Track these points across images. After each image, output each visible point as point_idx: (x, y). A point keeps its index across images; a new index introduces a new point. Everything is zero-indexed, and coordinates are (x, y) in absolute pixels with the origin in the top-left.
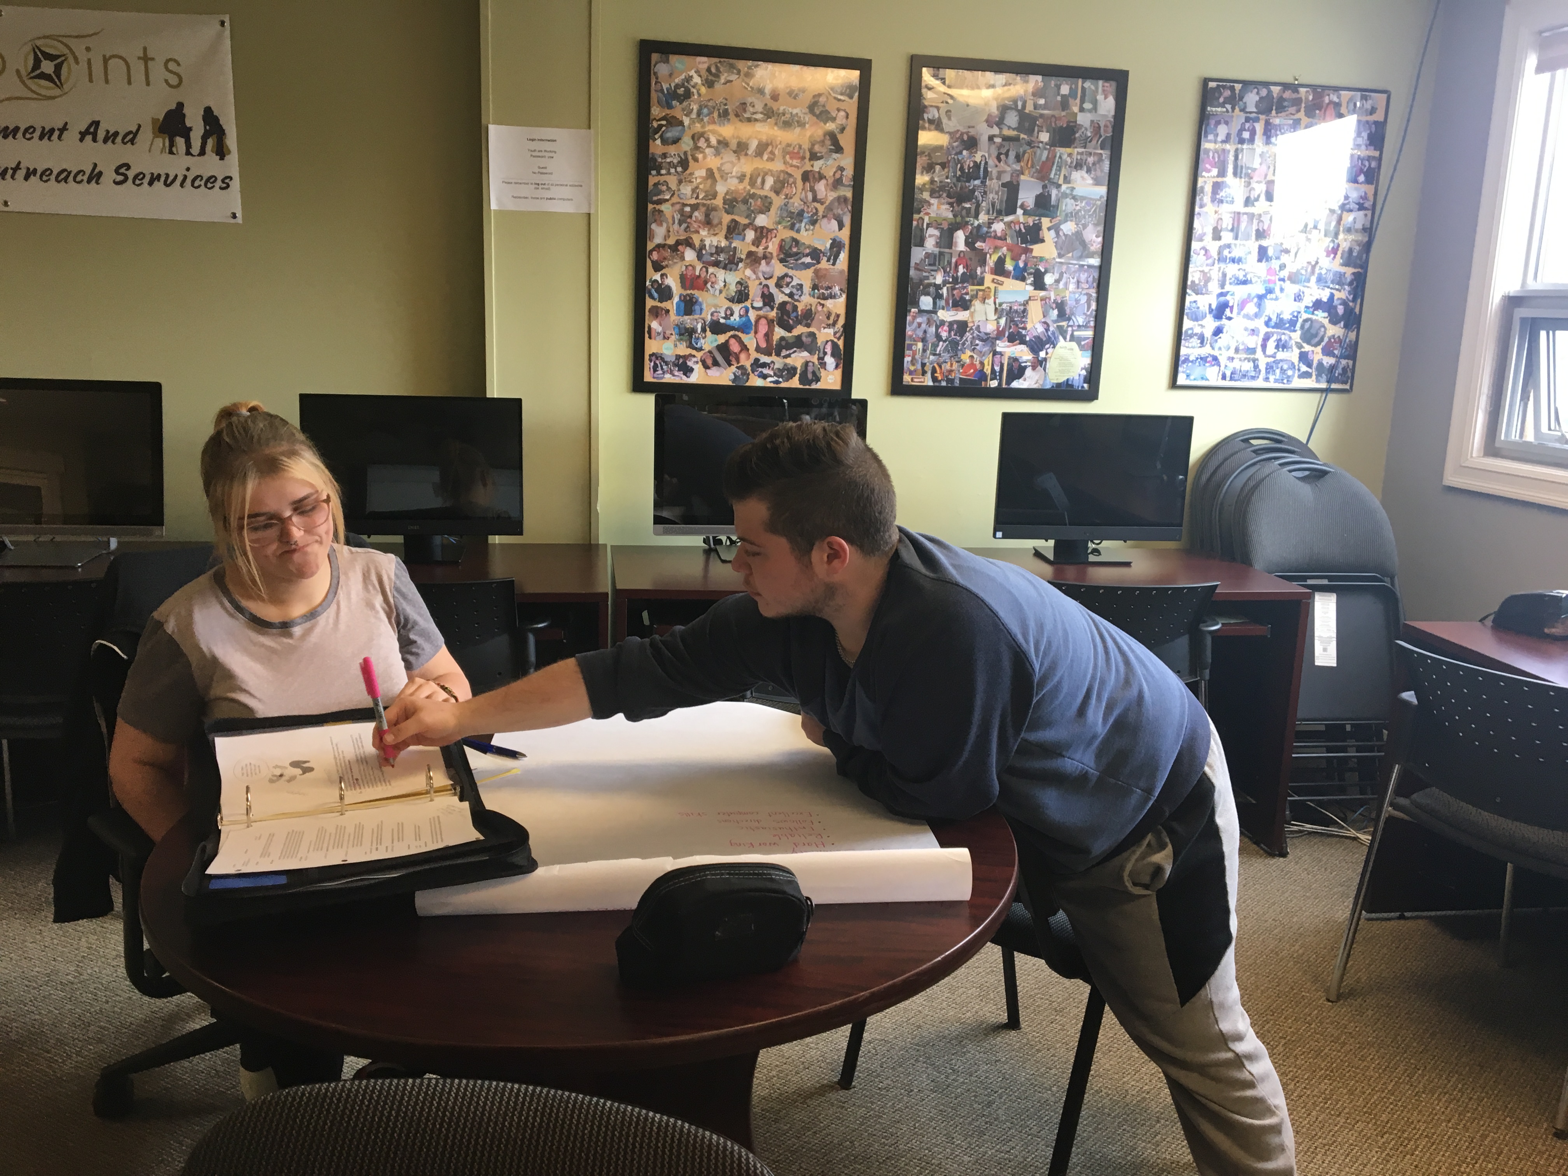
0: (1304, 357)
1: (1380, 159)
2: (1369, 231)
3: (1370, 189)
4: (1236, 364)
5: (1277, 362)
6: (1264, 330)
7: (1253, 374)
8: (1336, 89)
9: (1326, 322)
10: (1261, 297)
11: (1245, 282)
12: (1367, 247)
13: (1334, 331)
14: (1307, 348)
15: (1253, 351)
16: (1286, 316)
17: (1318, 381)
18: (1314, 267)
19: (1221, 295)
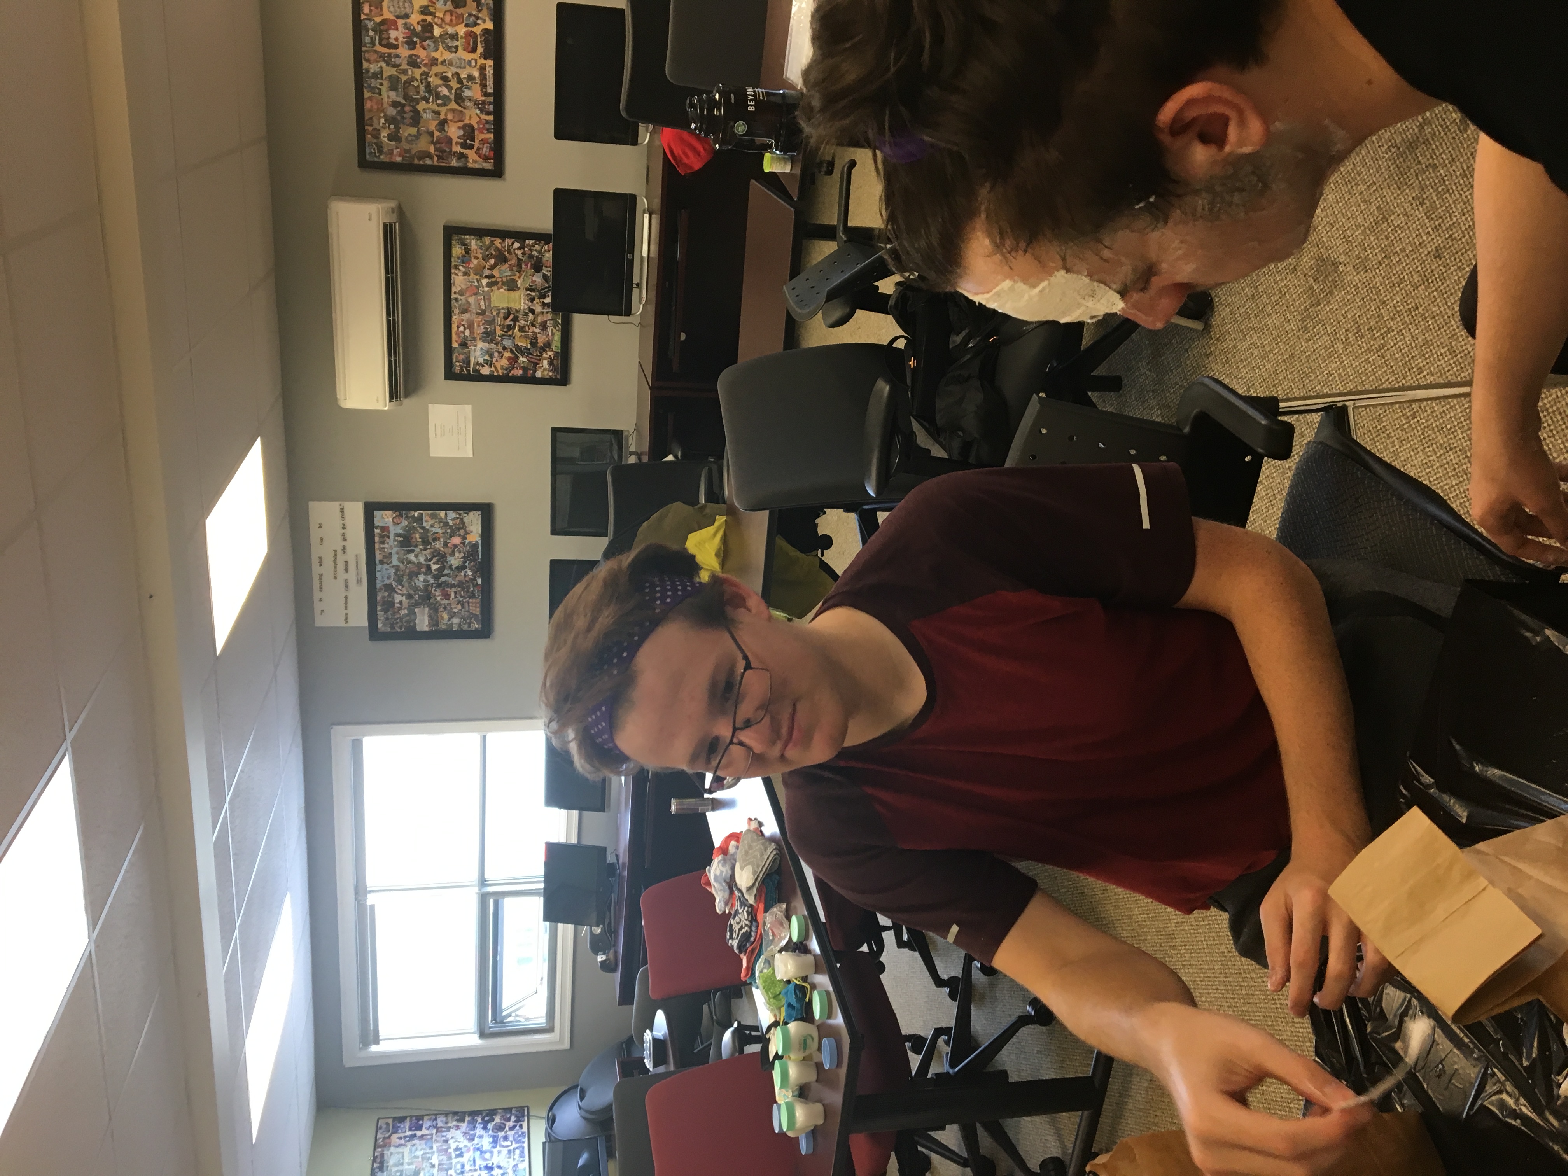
0: (512, 1129)
1: (411, 1117)
2: (446, 1114)
3: (426, 1118)
4: (517, 1156)
5: (515, 1140)
6: (498, 1148)
7: (521, 1149)
8: (376, 1140)
9: (493, 1123)
10: (482, 1152)
11: (474, 1161)
12: (455, 1113)
13: (498, 1119)
14: (507, 1128)
15: (509, 1151)
16: (491, 1140)
17: (524, 1121)
18: (465, 1133)
19: (480, 1169)
